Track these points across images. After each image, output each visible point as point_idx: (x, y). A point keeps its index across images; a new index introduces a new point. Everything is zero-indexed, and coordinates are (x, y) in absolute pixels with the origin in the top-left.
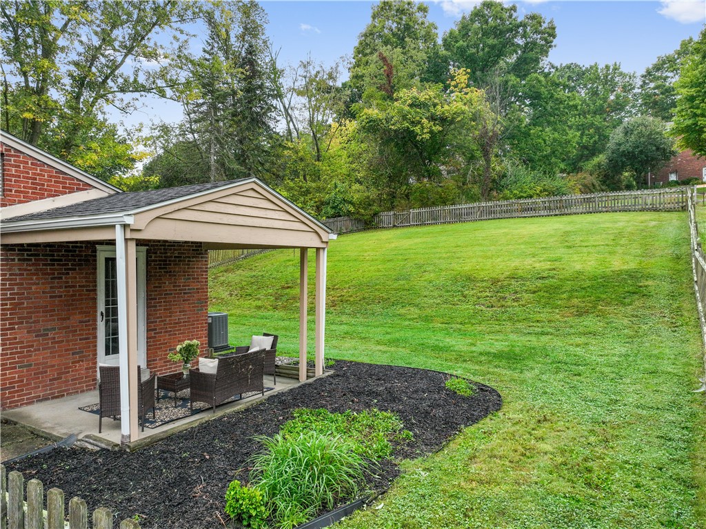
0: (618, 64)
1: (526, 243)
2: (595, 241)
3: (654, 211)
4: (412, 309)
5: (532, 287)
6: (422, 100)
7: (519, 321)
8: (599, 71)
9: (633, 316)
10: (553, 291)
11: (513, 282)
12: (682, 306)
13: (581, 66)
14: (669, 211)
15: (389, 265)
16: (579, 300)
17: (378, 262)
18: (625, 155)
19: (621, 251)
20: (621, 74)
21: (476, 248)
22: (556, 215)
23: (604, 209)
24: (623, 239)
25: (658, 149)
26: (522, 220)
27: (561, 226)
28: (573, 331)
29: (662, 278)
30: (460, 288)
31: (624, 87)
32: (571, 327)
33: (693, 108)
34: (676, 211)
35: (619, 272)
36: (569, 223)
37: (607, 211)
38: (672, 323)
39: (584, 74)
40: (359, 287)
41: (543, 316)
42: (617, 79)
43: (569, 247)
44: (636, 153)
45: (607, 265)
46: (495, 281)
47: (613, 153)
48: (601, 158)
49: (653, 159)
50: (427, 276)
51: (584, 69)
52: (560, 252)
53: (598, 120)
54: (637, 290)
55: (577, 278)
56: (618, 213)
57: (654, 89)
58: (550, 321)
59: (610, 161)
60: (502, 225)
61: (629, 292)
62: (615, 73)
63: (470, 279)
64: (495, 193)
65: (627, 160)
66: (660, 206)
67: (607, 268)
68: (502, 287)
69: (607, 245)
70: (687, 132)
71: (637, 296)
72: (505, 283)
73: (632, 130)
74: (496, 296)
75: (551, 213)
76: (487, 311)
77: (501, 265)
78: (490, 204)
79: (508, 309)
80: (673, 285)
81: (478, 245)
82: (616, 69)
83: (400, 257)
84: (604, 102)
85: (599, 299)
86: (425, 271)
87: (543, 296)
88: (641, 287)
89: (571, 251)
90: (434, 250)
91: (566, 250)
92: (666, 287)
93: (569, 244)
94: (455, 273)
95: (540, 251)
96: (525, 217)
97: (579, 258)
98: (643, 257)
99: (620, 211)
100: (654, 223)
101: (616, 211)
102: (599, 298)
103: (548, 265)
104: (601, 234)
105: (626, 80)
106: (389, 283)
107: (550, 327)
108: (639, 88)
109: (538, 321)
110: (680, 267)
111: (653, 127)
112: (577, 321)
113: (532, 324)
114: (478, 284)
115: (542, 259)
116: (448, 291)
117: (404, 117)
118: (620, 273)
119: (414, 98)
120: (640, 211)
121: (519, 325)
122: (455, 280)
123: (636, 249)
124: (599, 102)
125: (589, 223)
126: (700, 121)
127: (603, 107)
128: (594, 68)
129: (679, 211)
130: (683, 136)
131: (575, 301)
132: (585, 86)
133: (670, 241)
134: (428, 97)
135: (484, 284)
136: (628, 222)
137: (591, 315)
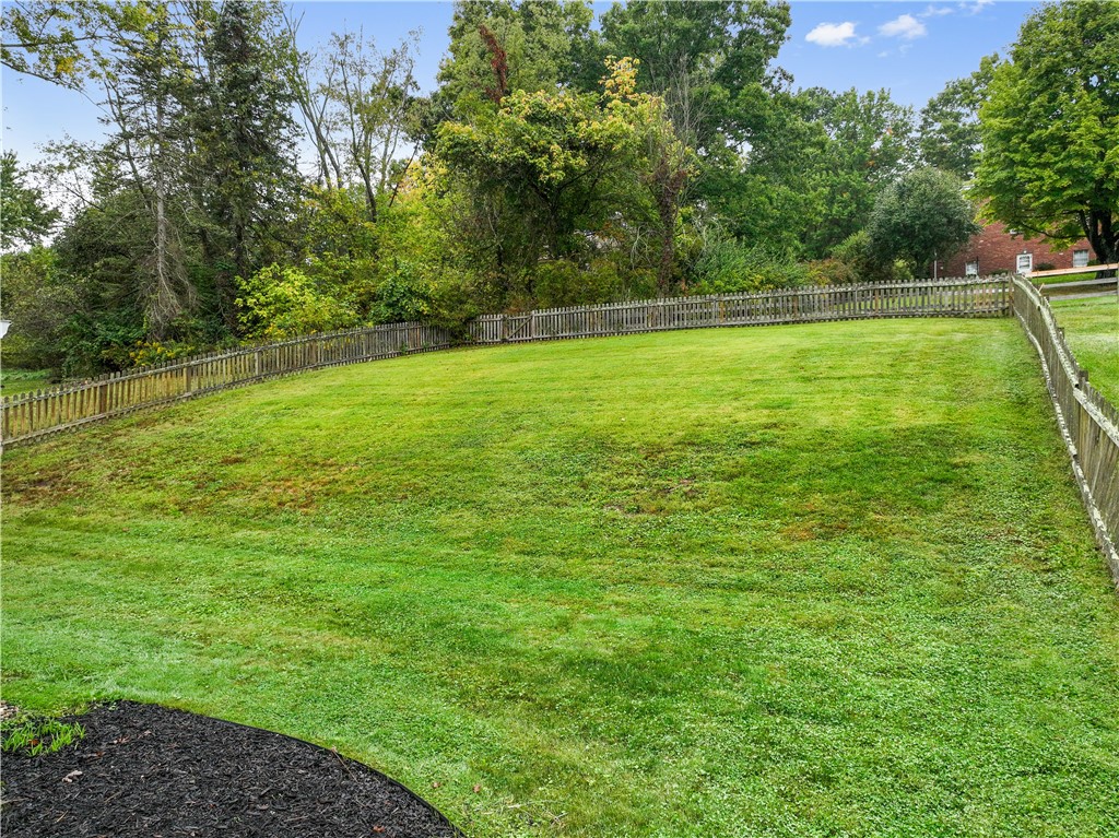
0: (886, 91)
1: (725, 371)
2: (857, 367)
3: (956, 316)
4: (467, 514)
5: (727, 466)
6: (553, 110)
7: (690, 549)
8: (858, 100)
9: (946, 539)
10: (771, 473)
11: (689, 452)
12: (1052, 515)
13: (831, 92)
14: (980, 317)
15: (456, 414)
16: (827, 497)
17: (434, 408)
18: (899, 232)
19: (907, 388)
20: (891, 106)
21: (630, 381)
22: (786, 323)
23: (870, 314)
24: (911, 364)
25: (950, 222)
26: (726, 330)
27: (793, 341)
28: (810, 579)
29: (999, 446)
30: (578, 467)
31: (896, 128)
32: (807, 567)
33: (1009, 152)
34: (993, 317)
35: (908, 433)
36: (809, 335)
37: (874, 317)
38: (1038, 559)
39: (834, 105)
40: (376, 461)
41: (745, 538)
42: (884, 116)
43: (807, 380)
44: (917, 227)
45: (882, 418)
46: (653, 451)
47: (880, 226)
48: (862, 237)
49: (942, 238)
50: (521, 439)
51: (835, 97)
52: (790, 389)
53: (855, 178)
54: (949, 475)
55: (821, 444)
56: (894, 320)
57: (940, 132)
58: (759, 551)
59: (876, 240)
60: (689, 340)
61: (932, 479)
62: (882, 105)
63: (605, 445)
64: (684, 284)
65: (902, 238)
66: (966, 308)
67: (882, 423)
68: (664, 466)
69: (881, 376)
70: (997, 192)
71: (949, 489)
72: (673, 455)
73: (910, 190)
74: (650, 485)
75: (778, 320)
76: (625, 521)
77: (669, 416)
78: (672, 302)
79: (670, 518)
80: (1023, 463)
81: (635, 374)
82: (883, 99)
83: (481, 398)
84: (866, 150)
85: (868, 496)
86: (519, 428)
87: (749, 487)
88: (956, 466)
89: (810, 387)
90: (550, 385)
91: (801, 386)
92: (1011, 467)
93: (806, 374)
94: (577, 432)
95: (752, 388)
96: (733, 326)
97: (826, 402)
98: (953, 400)
99: (897, 317)
100: (960, 337)
101: (890, 317)
102: (869, 491)
103: (763, 417)
104: (867, 354)
105: (899, 118)
106: (439, 453)
107: (760, 568)
108: (918, 131)
109: (732, 550)
110: (1029, 421)
111: (943, 186)
112: (820, 550)
113: (719, 558)
114: (617, 458)
115: (752, 403)
116: (552, 473)
117: (518, 140)
118: (908, 435)
119: (538, 105)
120: (932, 316)
121: (689, 562)
122: (573, 446)
123: (937, 384)
124: (858, 151)
125: (844, 335)
126: (1021, 172)
127: (864, 157)
128: (850, 96)
129: (998, 317)
130: (991, 198)
131: (817, 500)
132: (837, 125)
133: (1000, 368)
134: (562, 105)
135: (631, 457)
136: (915, 333)
137: (853, 537)
